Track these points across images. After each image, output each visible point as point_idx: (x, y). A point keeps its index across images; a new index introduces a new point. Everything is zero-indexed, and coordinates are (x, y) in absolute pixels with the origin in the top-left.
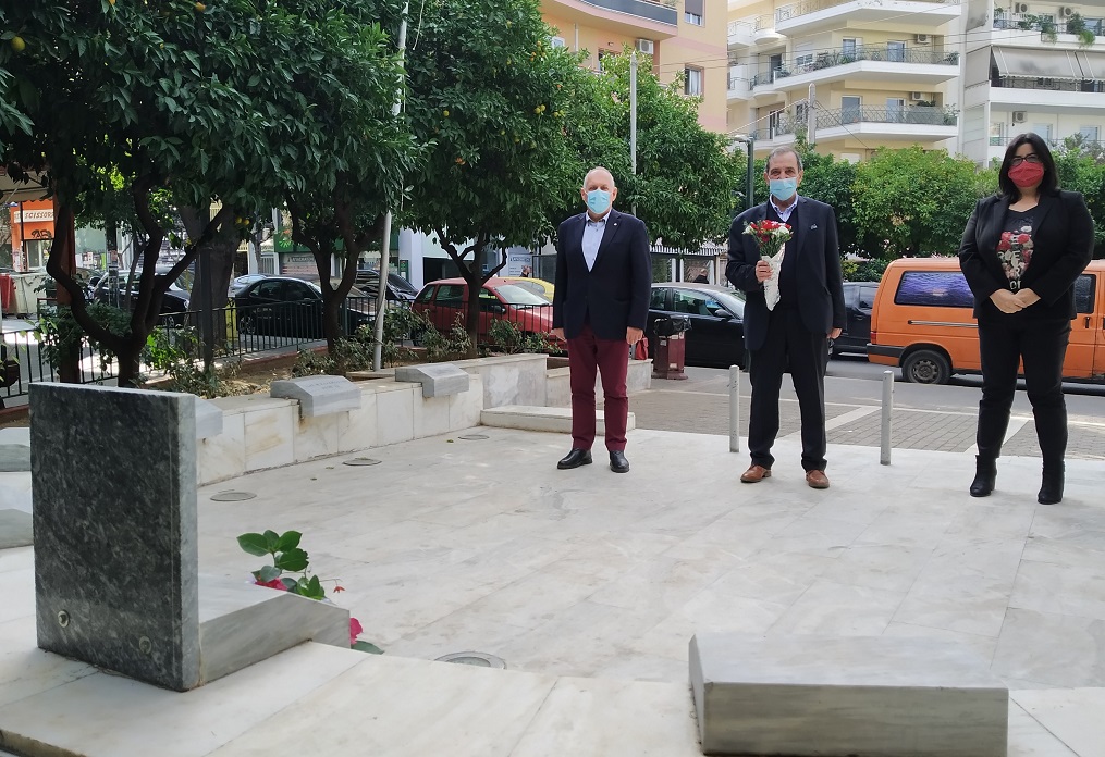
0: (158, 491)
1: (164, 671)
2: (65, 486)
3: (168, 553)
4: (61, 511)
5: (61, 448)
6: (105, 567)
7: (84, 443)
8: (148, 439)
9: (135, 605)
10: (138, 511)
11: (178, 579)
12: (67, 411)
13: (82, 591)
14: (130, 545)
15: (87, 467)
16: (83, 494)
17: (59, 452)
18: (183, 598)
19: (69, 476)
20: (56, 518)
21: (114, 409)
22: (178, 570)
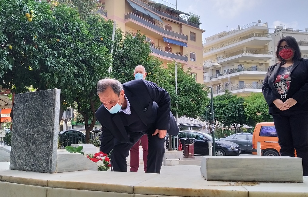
0: (49, 116)
1: (46, 168)
2: (22, 120)
3: (50, 133)
4: (20, 128)
5: (22, 110)
6: (31, 141)
7: (28, 107)
8: (47, 102)
9: (39, 150)
10: (43, 123)
11: (52, 140)
12: (24, 99)
13: (24, 150)
14: (39, 133)
15: (29, 114)
16: (27, 122)
17: (21, 111)
18: (54, 145)
19: (23, 117)
20: (19, 130)
21: (38, 96)
22: (53, 137)
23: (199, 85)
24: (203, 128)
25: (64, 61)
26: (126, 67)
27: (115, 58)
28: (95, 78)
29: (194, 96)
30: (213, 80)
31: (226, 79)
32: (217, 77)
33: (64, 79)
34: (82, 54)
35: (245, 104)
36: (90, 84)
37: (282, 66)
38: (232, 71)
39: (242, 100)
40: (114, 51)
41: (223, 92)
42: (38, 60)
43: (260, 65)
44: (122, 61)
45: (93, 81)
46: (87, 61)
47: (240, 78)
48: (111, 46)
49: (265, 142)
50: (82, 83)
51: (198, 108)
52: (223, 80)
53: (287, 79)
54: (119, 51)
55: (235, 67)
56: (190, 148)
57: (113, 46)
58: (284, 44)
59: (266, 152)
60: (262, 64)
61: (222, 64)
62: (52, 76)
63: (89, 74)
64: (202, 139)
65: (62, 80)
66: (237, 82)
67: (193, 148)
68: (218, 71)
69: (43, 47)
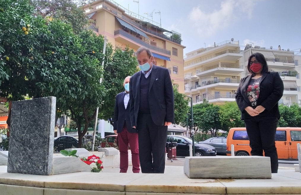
0: (45, 122)
1: (43, 171)
2: (19, 126)
3: (46, 138)
4: (18, 133)
5: (19, 116)
6: (28, 145)
7: (25, 114)
8: (43, 109)
9: (36, 154)
10: (39, 128)
11: (48, 144)
12: (22, 107)
13: (21, 154)
14: (36, 138)
15: (26, 120)
16: (24, 127)
17: (18, 118)
18: (50, 149)
19: (21, 123)
20: (16, 135)
21: (35, 103)
22: (49, 142)
23: (181, 95)
24: (184, 133)
25: (59, 72)
26: (116, 78)
27: (106, 69)
28: (87, 87)
29: (176, 104)
30: (193, 90)
31: (204, 90)
32: (196, 88)
33: (58, 89)
34: (75, 65)
35: (220, 111)
36: (83, 93)
37: (253, 78)
38: (209, 83)
39: (217, 108)
40: (105, 63)
41: (201, 101)
42: (34, 70)
43: (233, 78)
44: (112, 72)
45: (86, 90)
46: (80, 72)
47: (216, 89)
48: (102, 59)
49: (237, 144)
50: (76, 92)
51: (180, 115)
52: (201, 91)
53: (257, 89)
54: (110, 63)
55: (212, 79)
56: (173, 151)
57: (104, 59)
58: (254, 59)
59: (238, 153)
60: (235, 77)
61: (201, 76)
62: (47, 85)
63: (82, 84)
64: (183, 143)
65: (57, 89)
66: (213, 93)
67: (176, 151)
68: (197, 83)
69: (39, 59)
